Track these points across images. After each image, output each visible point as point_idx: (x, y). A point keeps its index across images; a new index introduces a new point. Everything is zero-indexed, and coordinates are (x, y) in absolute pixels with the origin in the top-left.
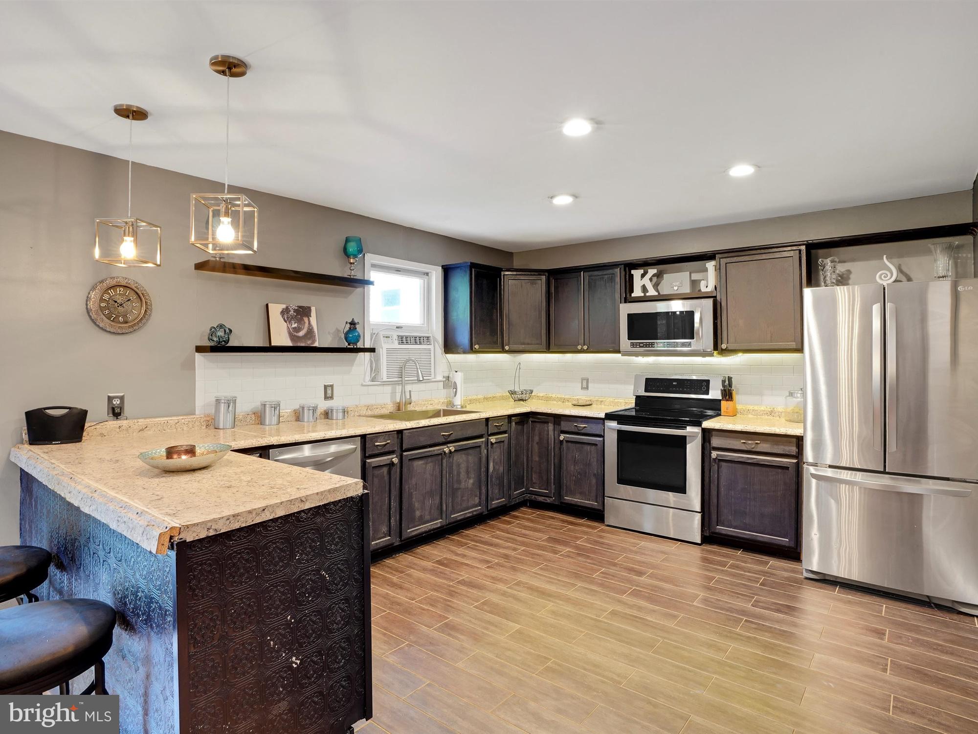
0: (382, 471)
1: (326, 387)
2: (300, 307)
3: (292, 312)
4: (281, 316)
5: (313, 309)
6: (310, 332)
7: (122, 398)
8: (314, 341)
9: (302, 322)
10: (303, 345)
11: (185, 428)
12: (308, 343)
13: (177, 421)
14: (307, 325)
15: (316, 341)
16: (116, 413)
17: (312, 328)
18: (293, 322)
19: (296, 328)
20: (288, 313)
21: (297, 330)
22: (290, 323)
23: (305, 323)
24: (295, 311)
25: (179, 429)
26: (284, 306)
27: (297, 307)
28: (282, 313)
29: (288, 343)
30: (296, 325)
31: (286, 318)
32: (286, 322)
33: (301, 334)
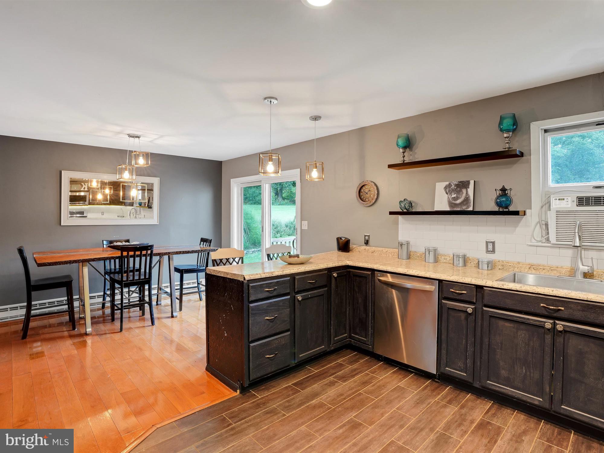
0: (459, 315)
1: (487, 243)
2: (460, 182)
3: (453, 187)
4: (444, 191)
5: (472, 183)
6: (467, 200)
7: (369, 236)
8: (468, 207)
9: (461, 193)
10: (459, 209)
11: (390, 255)
12: (464, 208)
13: (386, 251)
14: (464, 195)
15: (471, 206)
16: (367, 243)
17: (469, 197)
18: (453, 193)
19: (455, 197)
20: (450, 187)
21: (455, 199)
22: (450, 194)
23: (463, 193)
24: (456, 185)
25: (387, 255)
26: (447, 183)
27: (458, 182)
28: (446, 188)
29: (447, 209)
30: (455, 195)
31: (447, 191)
32: (447, 193)
33: (458, 201)
